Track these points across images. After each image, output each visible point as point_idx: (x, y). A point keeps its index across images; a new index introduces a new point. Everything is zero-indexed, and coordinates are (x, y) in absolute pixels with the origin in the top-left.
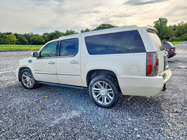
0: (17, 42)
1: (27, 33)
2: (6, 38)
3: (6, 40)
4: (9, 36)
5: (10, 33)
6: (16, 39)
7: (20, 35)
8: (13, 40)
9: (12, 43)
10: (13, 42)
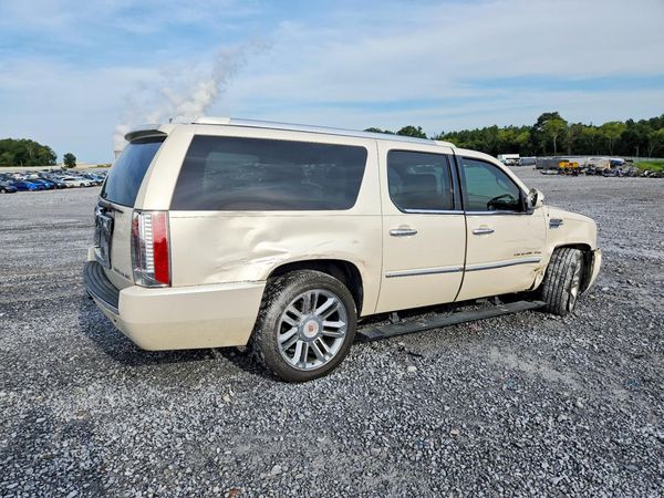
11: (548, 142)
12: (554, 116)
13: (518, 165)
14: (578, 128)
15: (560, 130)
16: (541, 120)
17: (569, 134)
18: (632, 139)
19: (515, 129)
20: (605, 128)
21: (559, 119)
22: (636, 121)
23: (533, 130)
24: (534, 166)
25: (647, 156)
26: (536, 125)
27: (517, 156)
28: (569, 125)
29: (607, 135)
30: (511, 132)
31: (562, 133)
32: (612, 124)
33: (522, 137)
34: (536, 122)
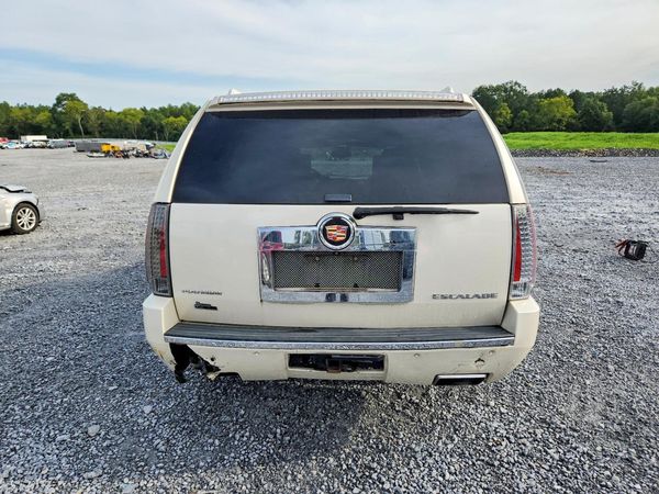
0: (573, 121)
1: (618, 87)
2: (538, 111)
3: (537, 116)
4: (551, 103)
5: (558, 93)
6: (570, 111)
7: (590, 95)
8: (559, 116)
9: (554, 125)
10: (560, 121)
11: (74, 124)
12: (72, 97)
13: (50, 147)
14: (99, 112)
15: (82, 113)
16: (59, 100)
17: (93, 117)
18: (150, 125)
19: (31, 108)
20: (125, 113)
21: (79, 100)
22: (148, 109)
23: (53, 111)
24: (74, 149)
25: (165, 140)
26: (55, 105)
27: (44, 138)
28: (90, 107)
29: (128, 120)
30: (28, 111)
31: (85, 115)
32: (130, 110)
33: (42, 117)
34: (55, 102)
